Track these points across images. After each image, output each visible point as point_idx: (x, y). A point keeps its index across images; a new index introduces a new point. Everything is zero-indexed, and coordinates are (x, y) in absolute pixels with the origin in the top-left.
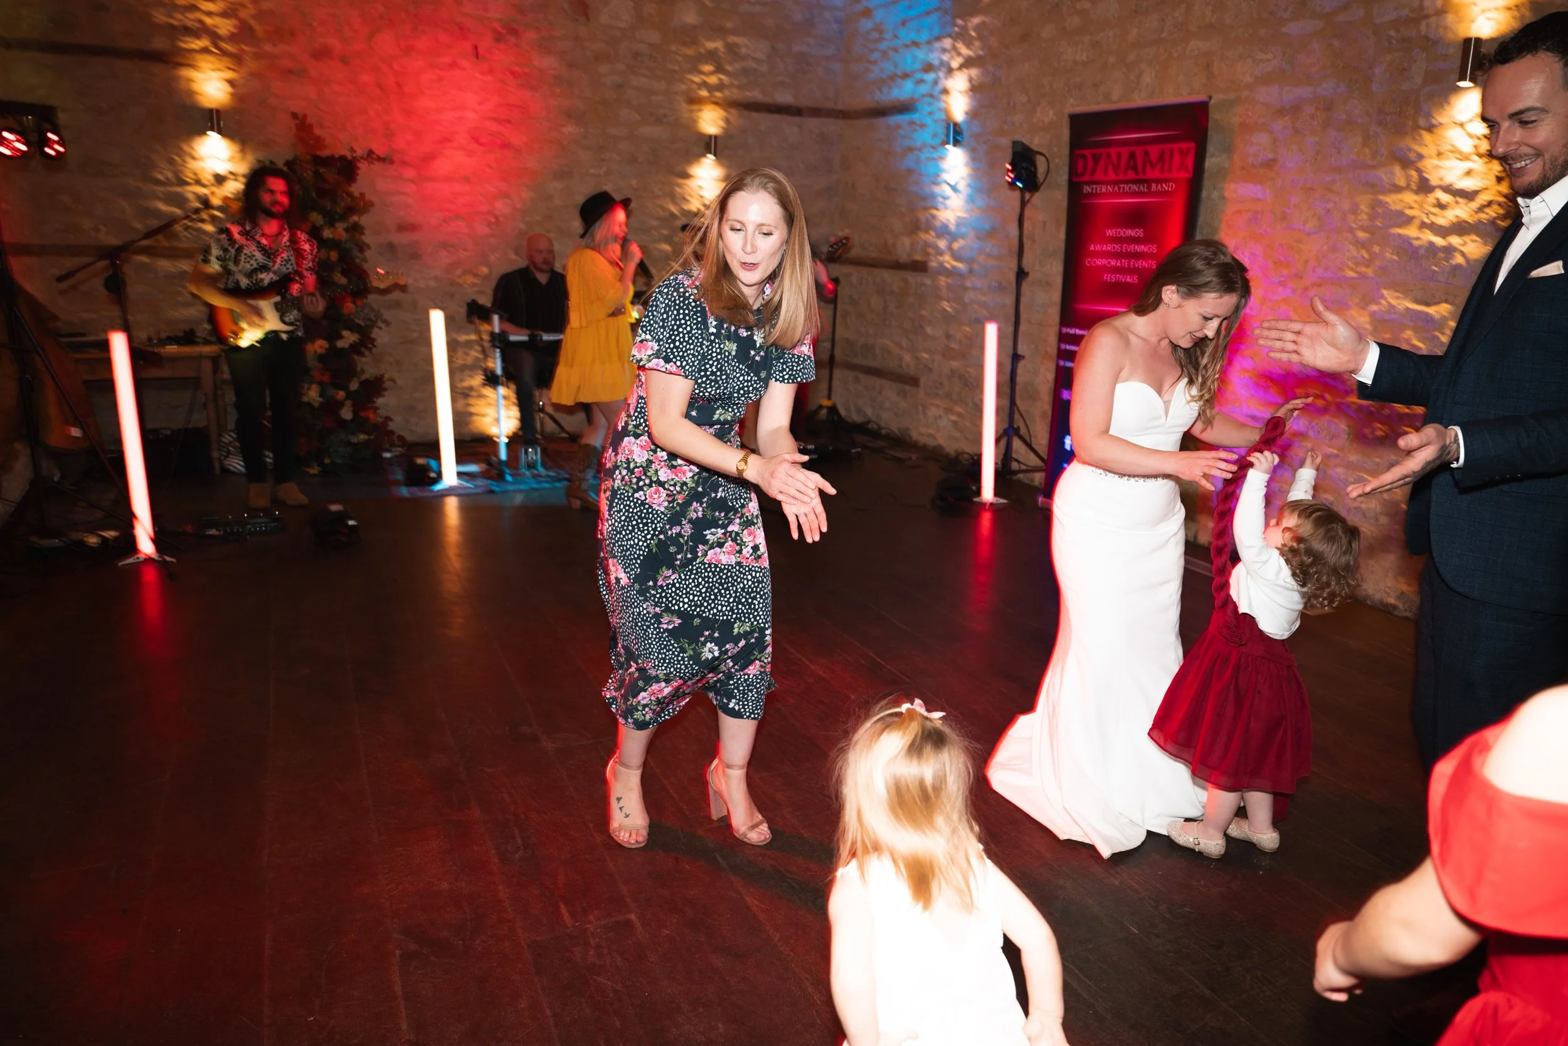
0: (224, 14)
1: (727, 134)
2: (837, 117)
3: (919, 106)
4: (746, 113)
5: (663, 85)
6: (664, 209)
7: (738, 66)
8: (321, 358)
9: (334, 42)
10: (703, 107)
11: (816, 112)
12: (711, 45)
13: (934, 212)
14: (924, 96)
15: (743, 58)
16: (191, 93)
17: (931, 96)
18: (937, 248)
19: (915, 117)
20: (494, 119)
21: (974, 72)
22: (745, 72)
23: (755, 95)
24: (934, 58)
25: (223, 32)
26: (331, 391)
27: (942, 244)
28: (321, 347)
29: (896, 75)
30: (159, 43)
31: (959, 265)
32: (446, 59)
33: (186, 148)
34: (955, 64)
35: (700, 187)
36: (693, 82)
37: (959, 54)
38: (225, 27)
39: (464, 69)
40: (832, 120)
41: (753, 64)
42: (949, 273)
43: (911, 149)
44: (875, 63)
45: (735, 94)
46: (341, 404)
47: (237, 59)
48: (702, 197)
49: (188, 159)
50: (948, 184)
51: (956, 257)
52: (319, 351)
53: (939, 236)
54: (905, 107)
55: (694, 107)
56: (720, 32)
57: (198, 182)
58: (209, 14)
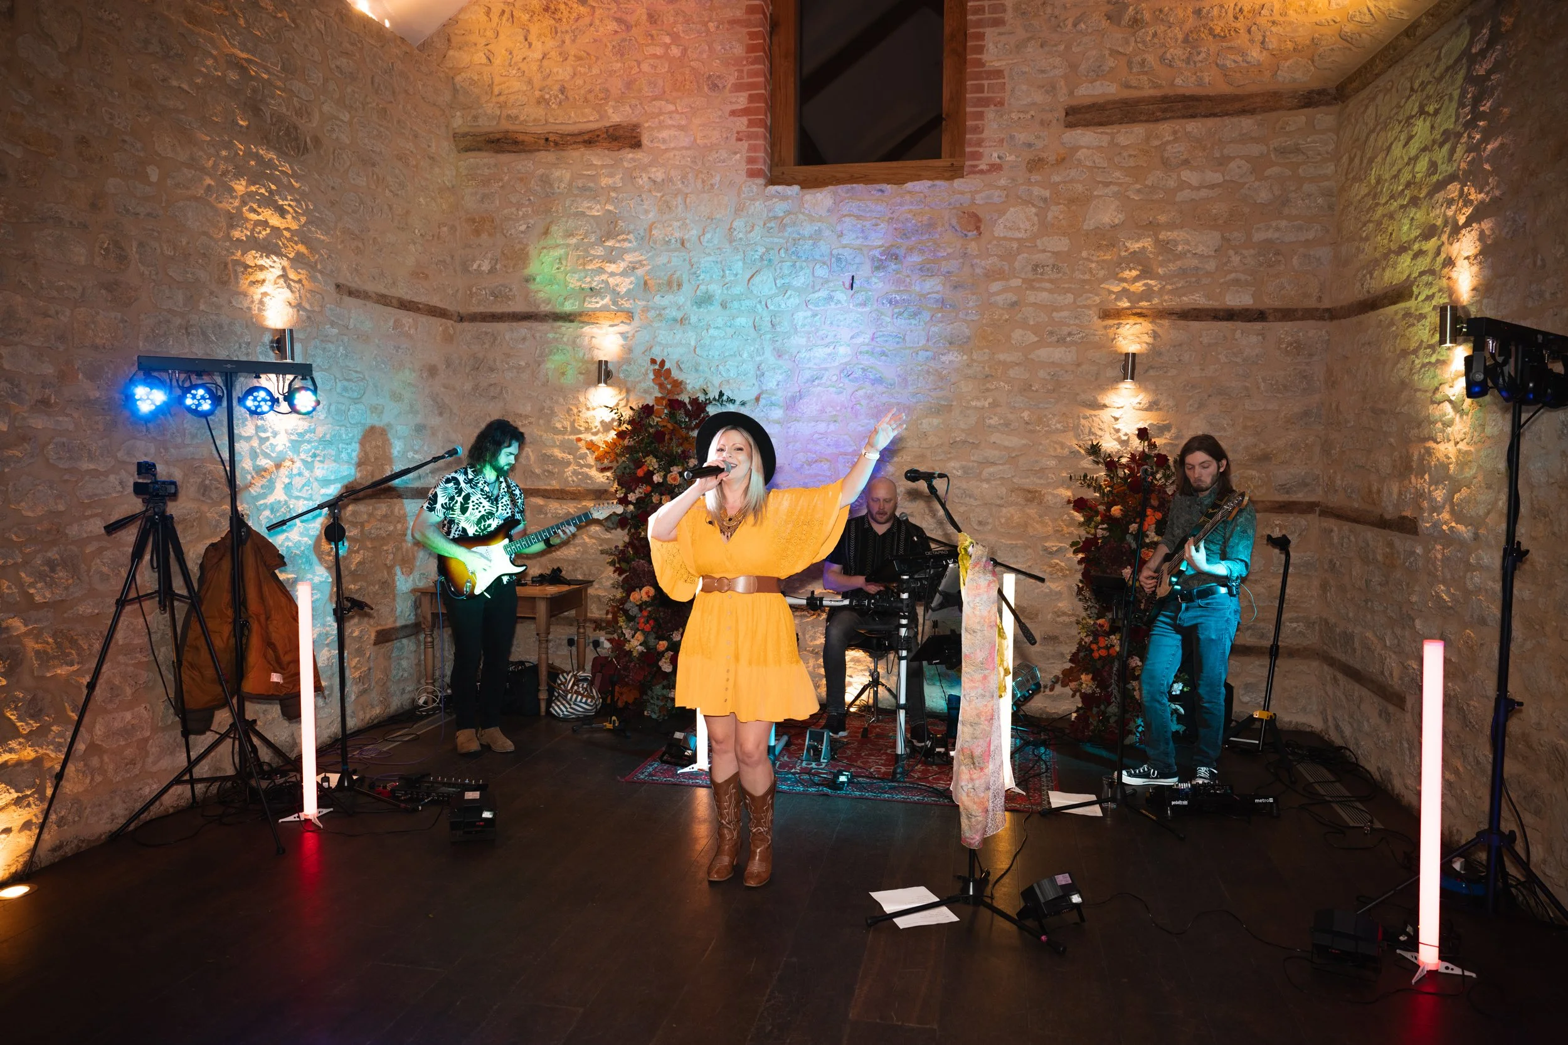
0: (624, 274)
1: (1155, 351)
2: (1322, 318)
3: (1415, 290)
4: (1183, 323)
5: (1070, 298)
6: (1063, 446)
7: (1172, 267)
8: (641, 606)
9: (715, 289)
10: (1124, 322)
11: (1287, 314)
12: (1135, 246)
13: (1431, 444)
14: (1422, 274)
15: (1182, 256)
16: (591, 348)
17: (1432, 272)
18: (1432, 500)
19: (1411, 304)
20: (872, 353)
21: (1487, 225)
22: (1183, 273)
23: (1197, 299)
24: (1437, 216)
25: (623, 290)
26: (652, 641)
27: (1439, 495)
28: (647, 593)
29: (1390, 251)
30: (568, 307)
31: (1461, 528)
32: (823, 294)
33: (582, 399)
34: (1462, 220)
35: (1116, 419)
36: (1110, 292)
37: (1467, 203)
38: (625, 285)
39: (839, 302)
40: (1311, 323)
41: (1195, 262)
42: (1449, 539)
43: (1405, 353)
44: (1367, 239)
45: (1170, 302)
46: (662, 654)
47: (630, 315)
48: (1118, 431)
49: (584, 410)
50: (1450, 401)
51: (1458, 516)
52: (645, 598)
53: (1435, 482)
54: (1400, 293)
55: (1111, 322)
56: (1152, 227)
57: (588, 429)
58: (612, 274)
